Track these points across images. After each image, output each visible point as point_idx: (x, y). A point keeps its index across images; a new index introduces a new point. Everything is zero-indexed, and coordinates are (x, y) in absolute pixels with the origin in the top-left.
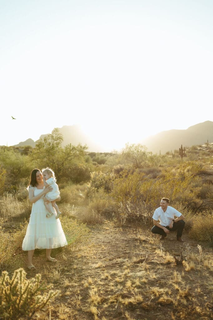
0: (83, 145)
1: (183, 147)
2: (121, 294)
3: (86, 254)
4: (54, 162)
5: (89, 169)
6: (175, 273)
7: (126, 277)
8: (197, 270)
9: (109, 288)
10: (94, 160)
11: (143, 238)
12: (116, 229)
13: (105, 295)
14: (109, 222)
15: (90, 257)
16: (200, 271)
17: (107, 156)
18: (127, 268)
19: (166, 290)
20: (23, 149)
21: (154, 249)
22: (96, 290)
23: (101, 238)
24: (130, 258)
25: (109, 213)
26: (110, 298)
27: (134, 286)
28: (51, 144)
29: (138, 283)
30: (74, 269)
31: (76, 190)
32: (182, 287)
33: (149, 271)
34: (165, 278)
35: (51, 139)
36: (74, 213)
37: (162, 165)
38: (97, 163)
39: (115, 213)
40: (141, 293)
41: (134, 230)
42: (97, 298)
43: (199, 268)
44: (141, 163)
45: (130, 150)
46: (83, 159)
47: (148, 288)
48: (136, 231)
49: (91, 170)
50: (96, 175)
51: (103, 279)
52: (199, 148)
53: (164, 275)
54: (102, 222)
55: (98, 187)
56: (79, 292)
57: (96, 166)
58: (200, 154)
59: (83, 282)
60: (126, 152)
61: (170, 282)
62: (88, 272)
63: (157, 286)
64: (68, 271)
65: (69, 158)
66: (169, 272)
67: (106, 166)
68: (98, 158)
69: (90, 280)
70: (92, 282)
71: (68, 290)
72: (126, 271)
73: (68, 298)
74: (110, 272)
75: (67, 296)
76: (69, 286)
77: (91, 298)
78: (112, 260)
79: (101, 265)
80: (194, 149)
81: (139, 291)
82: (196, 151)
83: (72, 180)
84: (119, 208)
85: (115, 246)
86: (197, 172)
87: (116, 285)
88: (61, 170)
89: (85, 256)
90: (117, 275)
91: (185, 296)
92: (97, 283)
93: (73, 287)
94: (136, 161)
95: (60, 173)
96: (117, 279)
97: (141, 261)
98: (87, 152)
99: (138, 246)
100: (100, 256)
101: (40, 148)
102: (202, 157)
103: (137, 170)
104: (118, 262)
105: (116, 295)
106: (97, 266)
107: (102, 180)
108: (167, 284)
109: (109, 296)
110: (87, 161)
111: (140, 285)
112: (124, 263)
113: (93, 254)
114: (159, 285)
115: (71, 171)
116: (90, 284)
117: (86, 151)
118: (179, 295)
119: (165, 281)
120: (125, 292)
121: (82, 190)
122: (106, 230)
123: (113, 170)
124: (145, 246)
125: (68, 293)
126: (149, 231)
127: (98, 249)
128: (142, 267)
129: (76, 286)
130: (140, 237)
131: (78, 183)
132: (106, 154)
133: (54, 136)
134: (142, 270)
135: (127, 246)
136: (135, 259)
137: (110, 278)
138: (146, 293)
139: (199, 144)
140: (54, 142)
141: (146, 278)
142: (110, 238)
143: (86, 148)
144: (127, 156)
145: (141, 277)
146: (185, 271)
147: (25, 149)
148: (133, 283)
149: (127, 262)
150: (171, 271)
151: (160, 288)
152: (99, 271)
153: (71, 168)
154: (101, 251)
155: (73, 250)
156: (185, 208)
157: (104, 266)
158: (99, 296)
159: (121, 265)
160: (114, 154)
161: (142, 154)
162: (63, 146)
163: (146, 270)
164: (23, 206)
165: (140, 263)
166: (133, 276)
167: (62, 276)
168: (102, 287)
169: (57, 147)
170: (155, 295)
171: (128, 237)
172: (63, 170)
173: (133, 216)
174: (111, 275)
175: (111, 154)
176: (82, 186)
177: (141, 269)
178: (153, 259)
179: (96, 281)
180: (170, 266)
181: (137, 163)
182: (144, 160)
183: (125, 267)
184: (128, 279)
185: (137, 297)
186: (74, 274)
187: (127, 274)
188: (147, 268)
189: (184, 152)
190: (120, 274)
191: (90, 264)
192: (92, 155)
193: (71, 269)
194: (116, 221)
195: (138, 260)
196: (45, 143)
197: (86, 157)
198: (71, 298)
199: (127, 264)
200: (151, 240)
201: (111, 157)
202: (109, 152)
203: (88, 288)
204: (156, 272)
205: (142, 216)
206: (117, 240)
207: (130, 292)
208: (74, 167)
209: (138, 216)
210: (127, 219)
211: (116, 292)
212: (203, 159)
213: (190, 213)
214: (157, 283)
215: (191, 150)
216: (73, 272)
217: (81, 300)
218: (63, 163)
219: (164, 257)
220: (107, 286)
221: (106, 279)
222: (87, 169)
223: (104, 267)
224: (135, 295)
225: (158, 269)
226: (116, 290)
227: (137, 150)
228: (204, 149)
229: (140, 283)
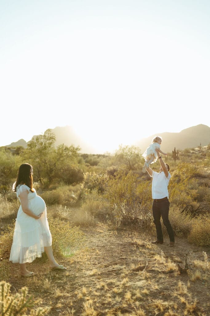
0: (76, 147)
1: (176, 149)
2: (120, 308)
3: (79, 260)
4: (46, 162)
5: (82, 170)
6: (180, 283)
7: (125, 287)
8: (203, 280)
9: (106, 300)
10: (86, 162)
11: (140, 242)
12: (110, 233)
13: (101, 308)
14: (103, 224)
15: (83, 262)
16: (206, 281)
17: (100, 157)
18: (125, 276)
19: (172, 303)
20: (15, 150)
21: (152, 254)
22: (91, 301)
23: (94, 241)
24: (127, 264)
25: (103, 215)
26: (108, 313)
27: (134, 297)
28: (43, 144)
29: (138, 295)
30: (67, 277)
31: (68, 191)
32: (189, 300)
33: (151, 280)
34: (168, 289)
35: (44, 139)
36: (67, 215)
37: (155, 167)
38: (89, 165)
39: (109, 215)
40: (143, 307)
41: (130, 234)
42: (93, 312)
43: (205, 278)
44: (134, 165)
45: (124, 152)
46: (75, 160)
47: (150, 301)
48: (132, 234)
49: (83, 171)
50: (89, 176)
51: (98, 289)
52: (192, 152)
53: (168, 286)
54: (95, 225)
55: (91, 188)
56: (72, 304)
57: (88, 168)
58: (193, 157)
59: (76, 292)
60: (119, 153)
61: (175, 294)
62: (82, 280)
63: (161, 299)
64: (59, 279)
65: (62, 159)
66: (172, 282)
67: (98, 167)
68: (91, 160)
69: (84, 290)
70: (86, 293)
71: (60, 301)
72: (125, 280)
73: (60, 312)
74: (107, 280)
75: (59, 309)
76: (60, 296)
77: (86, 312)
78: (107, 267)
79: (96, 272)
80: (187, 152)
81: (141, 304)
82: (189, 154)
83: (65, 181)
84: (114, 210)
85: (110, 251)
86: (192, 175)
87: (114, 296)
88: (53, 170)
89: (78, 262)
90: (114, 284)
91: (193, 311)
92: (92, 294)
93: (65, 298)
94: (130, 163)
95: (52, 174)
96: (115, 290)
97: (141, 269)
98: (80, 154)
99: (135, 251)
100: (94, 261)
101: (32, 148)
102: (194, 160)
103: (131, 172)
104: (114, 269)
105: (114, 309)
106: (92, 273)
107: (95, 181)
108: (171, 296)
109: (107, 310)
110: (80, 162)
111: (141, 296)
112: (121, 271)
113: (86, 260)
114: (162, 297)
115: (63, 172)
116: (84, 295)
117: (78, 152)
118: (186, 310)
119: (169, 293)
120: (125, 306)
121: (75, 192)
122: (100, 233)
123: (106, 171)
124: (143, 250)
125: (59, 305)
126: (145, 235)
127: (92, 254)
128: (142, 275)
129: (68, 297)
130: (137, 241)
131: (71, 184)
132: (99, 156)
133: (47, 135)
134: (142, 280)
135: (123, 251)
136: (133, 266)
137: (106, 288)
138: (149, 306)
139: (192, 147)
140: (46, 142)
141: (148, 289)
142: (105, 241)
143: (78, 150)
144: (120, 158)
145: (141, 288)
146: (190, 281)
147: (17, 150)
148: (133, 295)
149: (124, 269)
150: (175, 281)
151: (164, 301)
152: (94, 280)
153: (63, 169)
154: (95, 256)
155: (65, 255)
156: (183, 211)
157: (100, 273)
158: (95, 309)
159: (118, 273)
160: (107, 156)
161: (136, 156)
162: (56, 146)
163: (146, 279)
164: (13, 207)
165: (140, 271)
166: (133, 286)
167: (53, 285)
168: (98, 298)
169: (50, 147)
170: (159, 310)
171: (123, 241)
172: (55, 171)
173: (128, 219)
174: (108, 284)
175: (104, 156)
176: (74, 187)
177: (140, 278)
178: (153, 267)
179: (91, 291)
180: (173, 275)
181: (130, 165)
182: (137, 162)
183: (123, 275)
184: (127, 290)
185: (138, 312)
186: (66, 282)
187: (125, 283)
188: (147, 277)
189: (177, 155)
190: (118, 283)
191: (84, 271)
192: (85, 156)
193: (63, 276)
194: (110, 223)
195: (137, 267)
196: (37, 142)
197: (79, 158)
198: (63, 311)
199: (125, 271)
200: (149, 244)
201: (104, 159)
202: (102, 153)
203: (82, 300)
204: (158, 281)
205: (138, 218)
206: (112, 244)
207: (130, 305)
208: (66, 167)
209: (133, 219)
210: (122, 222)
211: (114, 305)
212: (196, 162)
213: (189, 216)
214: (161, 294)
215: (183, 153)
216: (65, 280)
217: (74, 313)
218: (55, 164)
219: (165, 264)
220: (103, 298)
221: (102, 289)
222: (79, 171)
223: (99, 275)
224: (136, 310)
225: (160, 278)
226: (114, 302)
227: (130, 152)
228: (196, 153)
229: (141, 295)
